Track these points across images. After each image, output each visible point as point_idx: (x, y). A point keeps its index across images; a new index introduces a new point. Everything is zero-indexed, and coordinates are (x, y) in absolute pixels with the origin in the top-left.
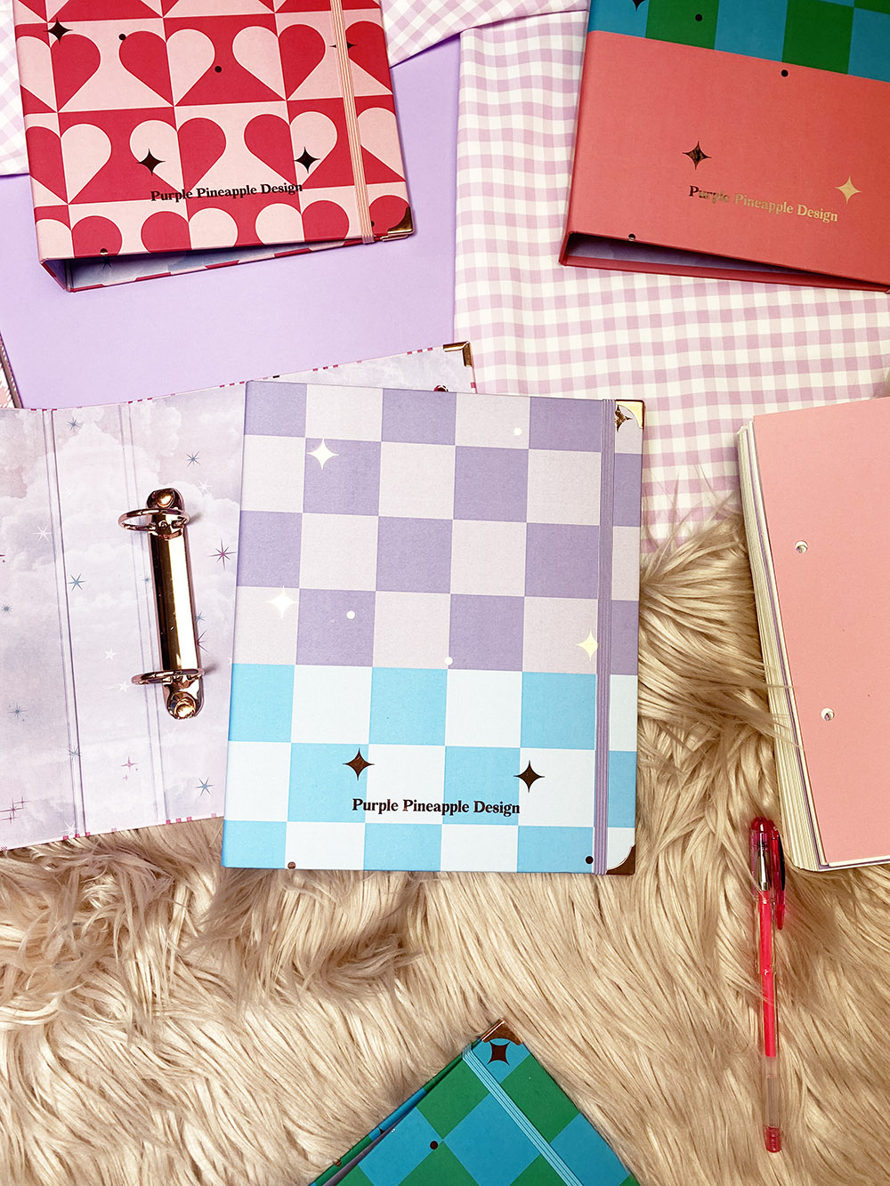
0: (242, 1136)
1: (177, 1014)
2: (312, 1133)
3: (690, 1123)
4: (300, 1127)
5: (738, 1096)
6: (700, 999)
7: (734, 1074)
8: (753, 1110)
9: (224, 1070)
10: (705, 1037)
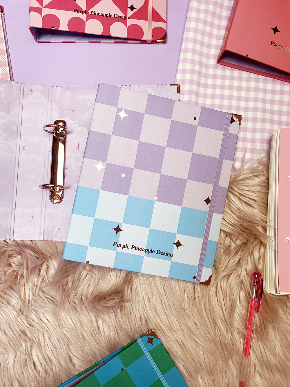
0: (53, 355)
1: (36, 309)
2: (78, 359)
3: (214, 376)
4: (74, 356)
5: (233, 369)
6: (225, 332)
7: (232, 361)
8: (237, 375)
9: (50, 331)
10: (224, 346)
